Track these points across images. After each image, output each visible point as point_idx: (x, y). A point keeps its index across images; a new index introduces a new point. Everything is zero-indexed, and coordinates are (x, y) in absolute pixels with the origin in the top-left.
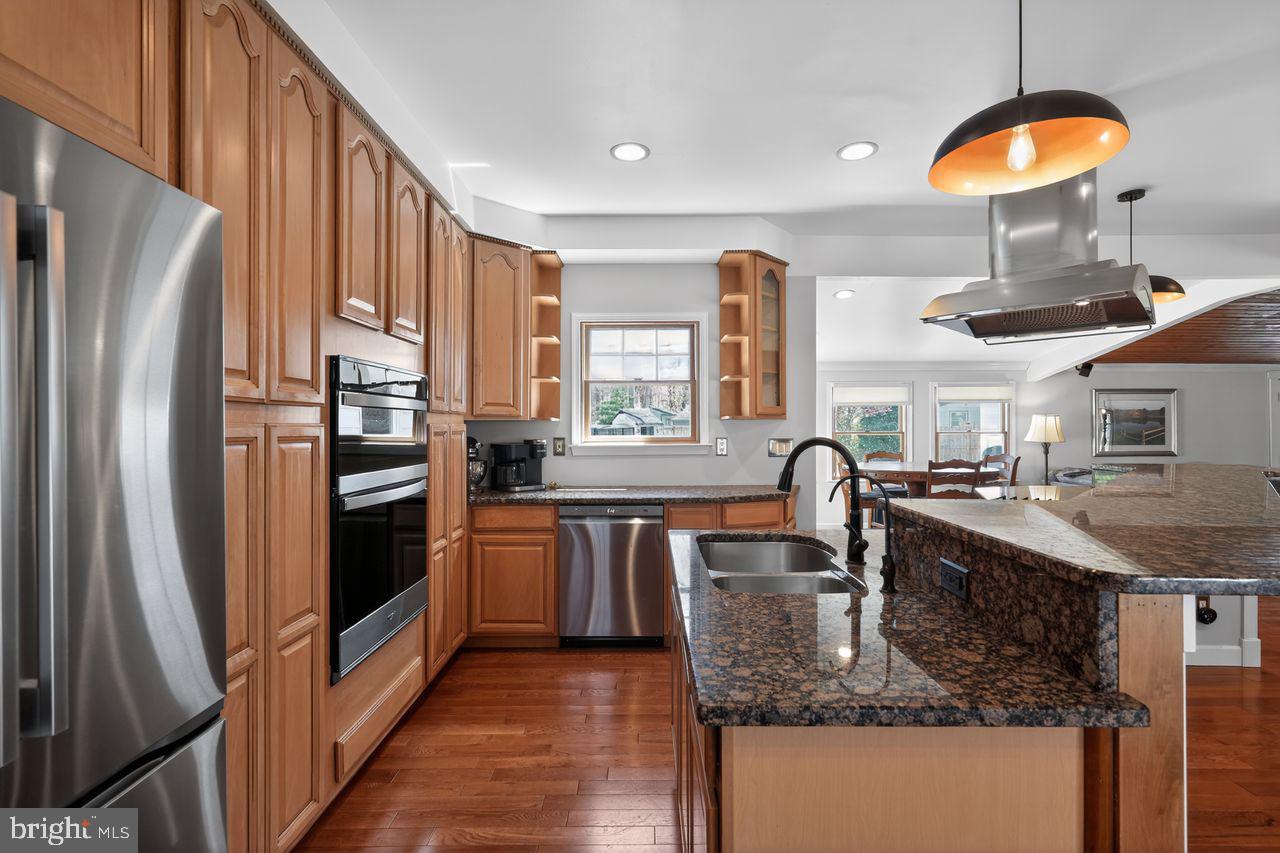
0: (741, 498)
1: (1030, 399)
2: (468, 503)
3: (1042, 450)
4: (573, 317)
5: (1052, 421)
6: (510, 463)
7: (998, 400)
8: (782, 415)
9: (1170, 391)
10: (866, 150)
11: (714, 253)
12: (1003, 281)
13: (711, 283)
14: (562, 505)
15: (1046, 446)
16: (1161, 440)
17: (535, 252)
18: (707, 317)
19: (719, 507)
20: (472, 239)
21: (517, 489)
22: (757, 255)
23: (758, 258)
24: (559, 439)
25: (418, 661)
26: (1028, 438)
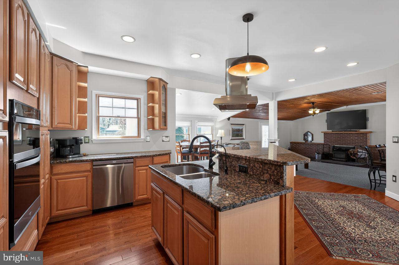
0: (158, 155)
1: (218, 126)
2: (51, 163)
3: (220, 139)
4: (93, 92)
5: (223, 131)
6: (66, 147)
7: (211, 126)
8: (166, 129)
9: (244, 125)
10: (198, 56)
11: (147, 77)
12: (228, 96)
13: (144, 87)
14: (94, 161)
15: (221, 138)
16: (242, 136)
17: (79, 66)
18: (143, 97)
19: (152, 157)
20: (52, 56)
21: (70, 157)
22: (160, 80)
23: (161, 81)
24: (87, 137)
25: (36, 232)
26: (218, 136)
